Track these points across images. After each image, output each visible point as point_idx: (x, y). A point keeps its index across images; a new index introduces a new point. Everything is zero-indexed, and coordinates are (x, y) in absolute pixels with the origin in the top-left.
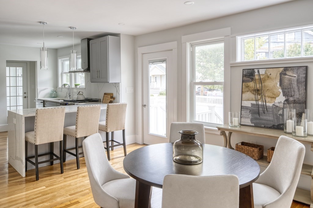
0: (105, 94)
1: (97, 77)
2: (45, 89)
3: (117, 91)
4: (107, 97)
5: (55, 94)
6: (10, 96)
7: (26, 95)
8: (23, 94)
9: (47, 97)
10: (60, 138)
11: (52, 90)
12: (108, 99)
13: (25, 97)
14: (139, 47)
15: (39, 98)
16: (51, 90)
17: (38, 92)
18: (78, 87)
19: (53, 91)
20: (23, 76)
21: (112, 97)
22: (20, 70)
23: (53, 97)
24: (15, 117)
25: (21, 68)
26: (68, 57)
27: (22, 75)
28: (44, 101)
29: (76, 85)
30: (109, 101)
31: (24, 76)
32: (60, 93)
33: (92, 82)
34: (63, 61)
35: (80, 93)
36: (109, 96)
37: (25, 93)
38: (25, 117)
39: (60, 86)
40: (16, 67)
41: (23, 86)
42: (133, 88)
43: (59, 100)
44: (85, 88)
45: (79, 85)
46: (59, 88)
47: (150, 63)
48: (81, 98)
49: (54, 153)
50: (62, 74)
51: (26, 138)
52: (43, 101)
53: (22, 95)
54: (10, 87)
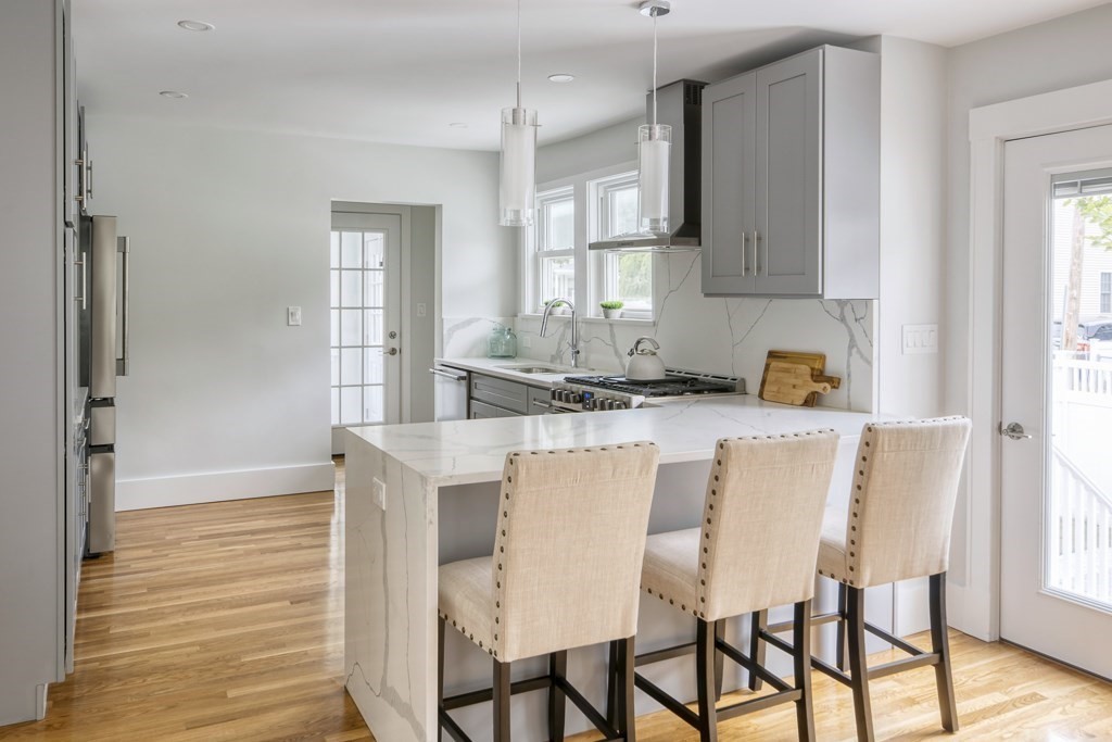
0: (772, 355)
1: (747, 269)
2: (469, 322)
3: (852, 344)
4: (787, 371)
5: (507, 343)
6: (340, 347)
7: (395, 343)
8: (386, 341)
9: (478, 357)
10: (625, 624)
11: (498, 327)
12: (799, 382)
13: (393, 352)
14: (978, 105)
15: (447, 359)
16: (494, 326)
17: (445, 332)
18: (615, 315)
19: (501, 332)
20: (386, 265)
21: (819, 376)
22: (375, 245)
23: (503, 357)
24: (384, 472)
25: (380, 236)
26: (568, 184)
27: (381, 264)
28: (469, 372)
29: (607, 308)
30: (803, 394)
31: (391, 266)
32: (528, 340)
33: (707, 295)
34: (542, 201)
35: (640, 347)
36: (805, 369)
37: (392, 336)
38: (439, 488)
39: (528, 308)
40: (363, 230)
41: (386, 308)
42: (935, 327)
43: (529, 371)
44: (654, 324)
45: (619, 306)
46: (527, 319)
47: (1059, 192)
48: (650, 370)
49: (567, 679)
50: (536, 259)
51: (443, 602)
52: (464, 374)
53: (381, 344)
54: (340, 308)
